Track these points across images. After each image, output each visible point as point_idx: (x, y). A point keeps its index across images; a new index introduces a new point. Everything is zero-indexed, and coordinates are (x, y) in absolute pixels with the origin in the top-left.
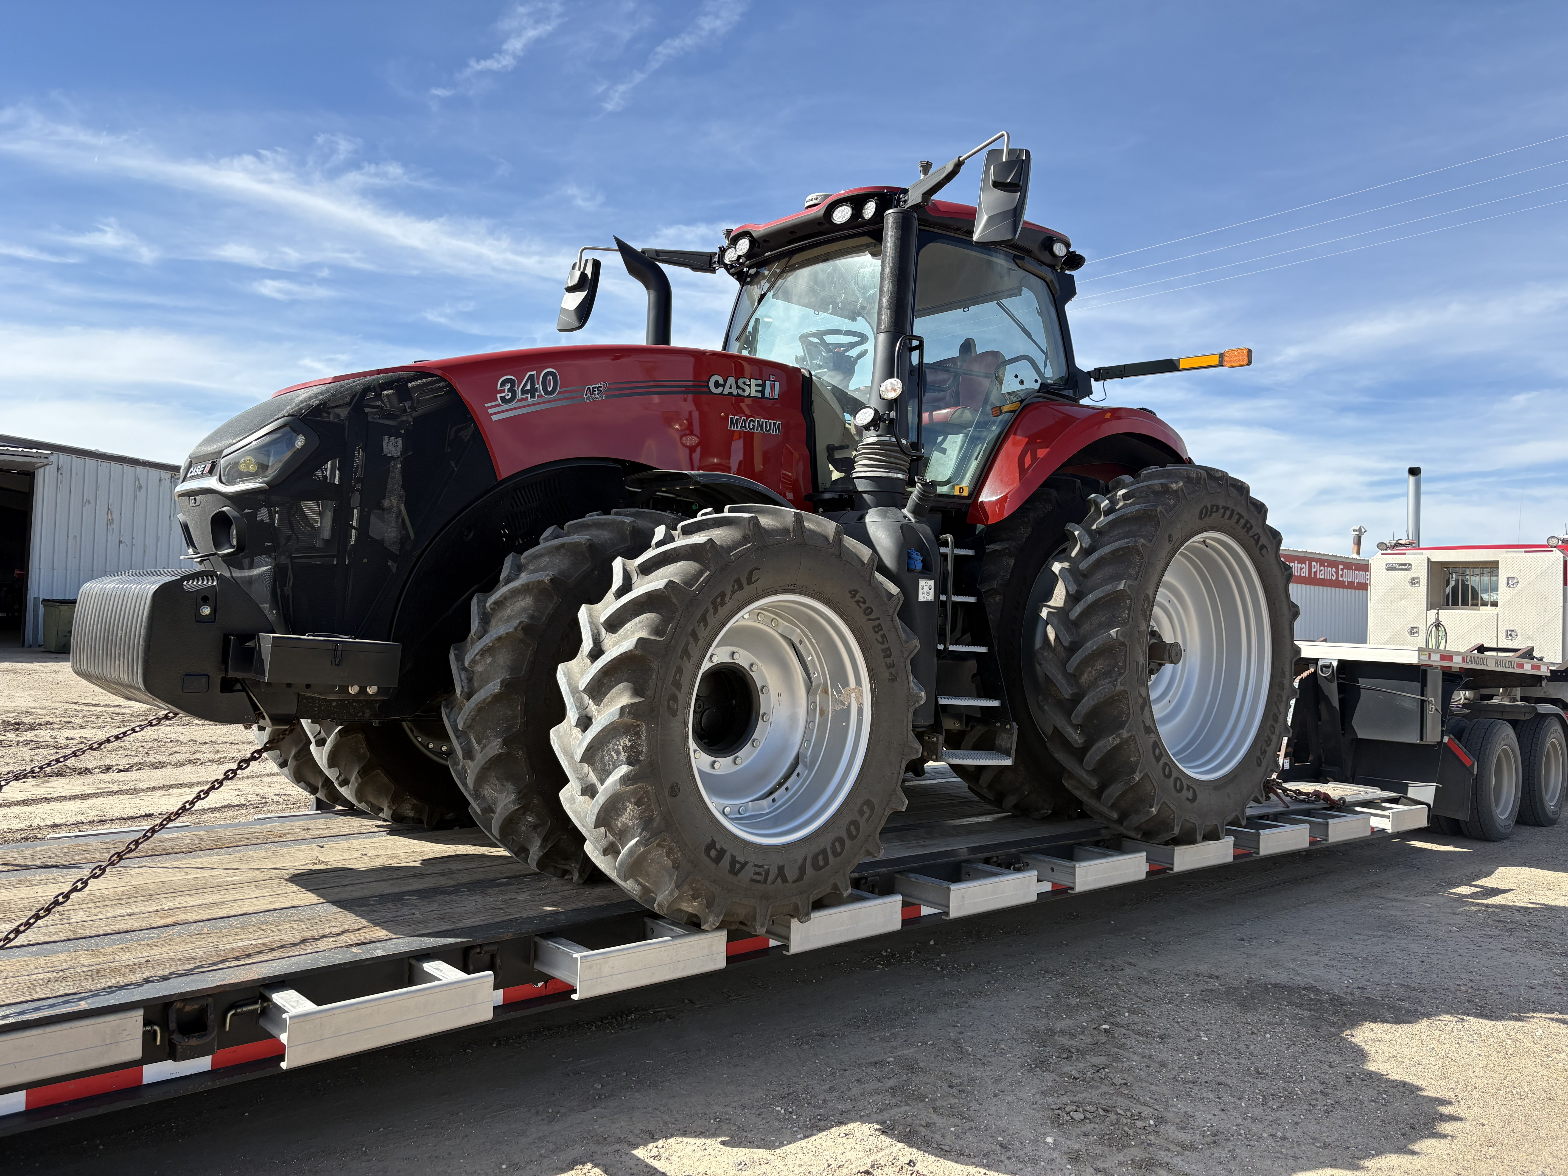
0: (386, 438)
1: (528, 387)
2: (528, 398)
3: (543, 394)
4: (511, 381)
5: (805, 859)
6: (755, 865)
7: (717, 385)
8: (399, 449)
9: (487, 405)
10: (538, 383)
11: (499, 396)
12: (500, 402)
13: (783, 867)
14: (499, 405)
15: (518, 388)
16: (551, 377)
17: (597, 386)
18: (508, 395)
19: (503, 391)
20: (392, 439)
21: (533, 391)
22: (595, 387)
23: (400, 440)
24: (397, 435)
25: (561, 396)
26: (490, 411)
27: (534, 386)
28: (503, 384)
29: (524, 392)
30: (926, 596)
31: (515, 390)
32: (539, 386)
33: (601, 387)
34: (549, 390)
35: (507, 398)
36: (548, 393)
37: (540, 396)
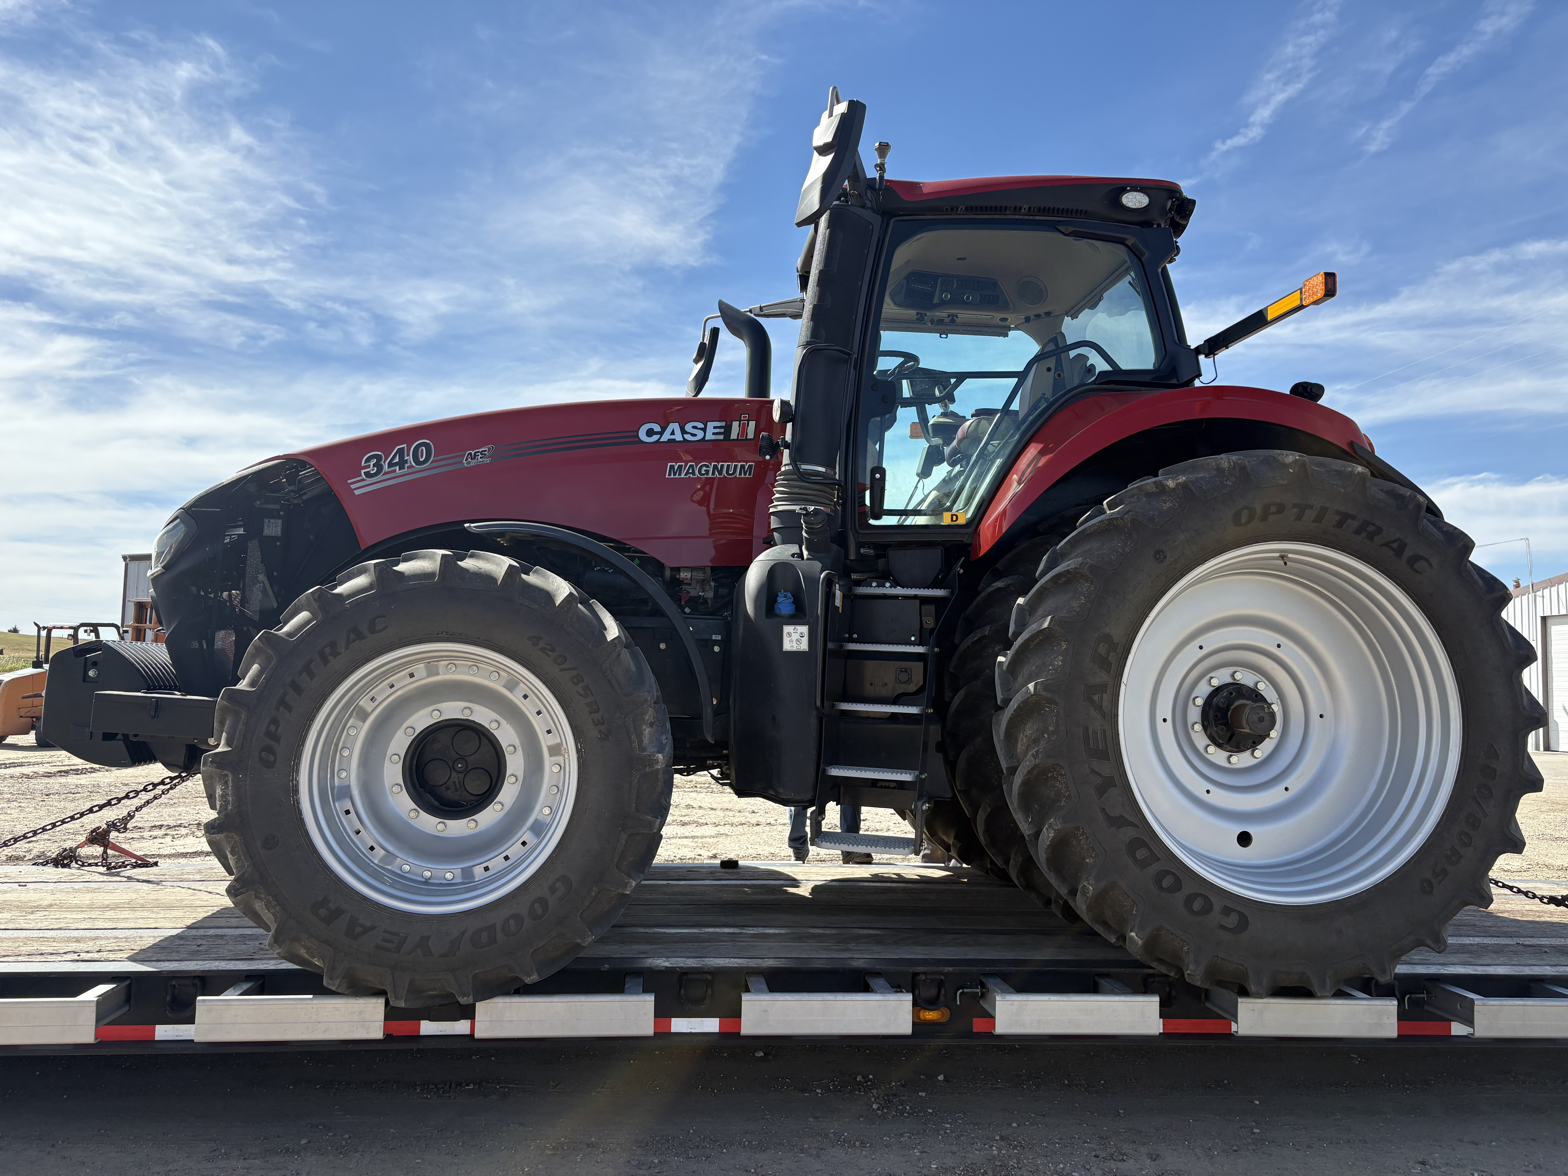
0: (266, 521)
1: (397, 460)
2: (395, 470)
3: (414, 464)
4: (378, 457)
5: (463, 933)
6: (386, 932)
7: (650, 433)
8: (279, 529)
9: (349, 481)
10: (408, 455)
11: (363, 472)
12: (364, 477)
13: (428, 938)
14: (363, 480)
15: (384, 462)
16: (424, 448)
17: (480, 450)
18: (373, 470)
19: (369, 466)
20: (272, 521)
21: (402, 464)
22: (478, 452)
23: (280, 521)
24: (278, 517)
25: (435, 464)
26: (353, 487)
27: (404, 458)
28: (368, 460)
29: (391, 465)
30: (795, 644)
31: (381, 465)
32: (410, 458)
33: (486, 451)
34: (421, 460)
35: (372, 472)
36: (418, 462)
37: (411, 467)
